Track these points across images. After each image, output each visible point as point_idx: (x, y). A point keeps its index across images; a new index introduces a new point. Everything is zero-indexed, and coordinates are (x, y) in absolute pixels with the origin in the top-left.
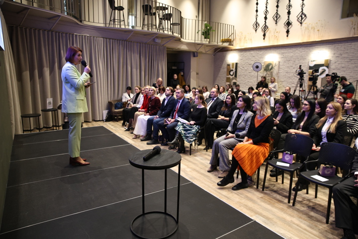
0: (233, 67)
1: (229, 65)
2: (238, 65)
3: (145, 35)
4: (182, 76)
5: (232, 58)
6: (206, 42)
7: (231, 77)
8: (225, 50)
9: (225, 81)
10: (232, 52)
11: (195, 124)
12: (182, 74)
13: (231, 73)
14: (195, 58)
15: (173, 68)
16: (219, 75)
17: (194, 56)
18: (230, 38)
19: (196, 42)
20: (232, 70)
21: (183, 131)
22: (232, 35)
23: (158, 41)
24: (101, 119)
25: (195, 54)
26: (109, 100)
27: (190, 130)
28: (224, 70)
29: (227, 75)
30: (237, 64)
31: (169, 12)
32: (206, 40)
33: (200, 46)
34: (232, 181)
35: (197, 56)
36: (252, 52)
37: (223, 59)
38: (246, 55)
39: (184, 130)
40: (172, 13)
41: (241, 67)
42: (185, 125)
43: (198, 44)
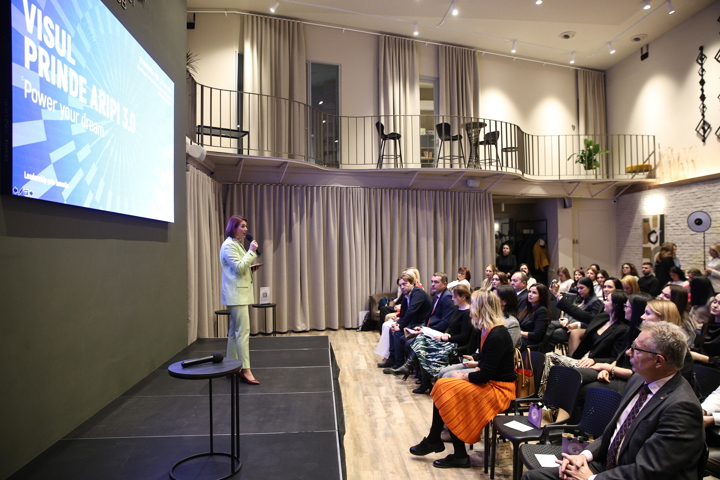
0: (655, 225)
1: (646, 221)
2: (666, 220)
3: (446, 176)
4: (542, 247)
5: (652, 205)
6: (591, 175)
7: (653, 247)
8: (637, 188)
9: (641, 255)
10: (651, 191)
11: (450, 340)
12: (542, 243)
13: (653, 238)
14: (569, 211)
15: (526, 232)
16: (628, 244)
17: (565, 207)
18: (647, 163)
19: (562, 178)
20: (654, 232)
21: (422, 352)
22: (652, 158)
23: (471, 183)
24: (355, 327)
25: (565, 203)
26: (373, 292)
27: (435, 350)
28: (637, 232)
29: (644, 243)
30: (662, 217)
31: (493, 130)
32: (591, 171)
33: (575, 184)
34: (441, 449)
35: (570, 206)
36: (695, 189)
37: (633, 208)
38: (681, 197)
39: (427, 350)
40: (499, 129)
41: (673, 224)
42: (427, 340)
43: (571, 182)
